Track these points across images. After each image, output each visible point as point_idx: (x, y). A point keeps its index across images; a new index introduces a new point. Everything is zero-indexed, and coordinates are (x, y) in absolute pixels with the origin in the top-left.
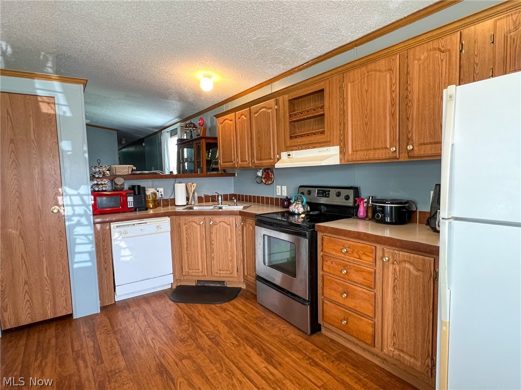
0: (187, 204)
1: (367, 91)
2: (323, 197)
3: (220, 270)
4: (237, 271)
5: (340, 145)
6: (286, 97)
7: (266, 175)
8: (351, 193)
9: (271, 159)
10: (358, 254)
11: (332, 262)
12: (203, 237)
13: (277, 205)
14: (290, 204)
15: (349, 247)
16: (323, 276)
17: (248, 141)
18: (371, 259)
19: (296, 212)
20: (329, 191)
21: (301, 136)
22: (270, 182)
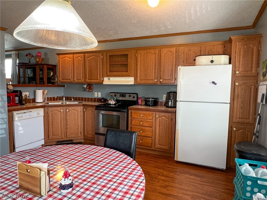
0: (44, 102)
1: (146, 59)
2: (122, 97)
3: (71, 134)
4: (81, 134)
5: (134, 77)
6: (109, 54)
7: (89, 87)
8: (135, 95)
9: (98, 80)
10: (147, 116)
11: (136, 121)
12: (62, 118)
13: (98, 102)
14: (107, 101)
15: (143, 114)
16: (131, 127)
18: (151, 117)
19: (111, 103)
20: (126, 95)
21: (115, 71)
22: (91, 91)
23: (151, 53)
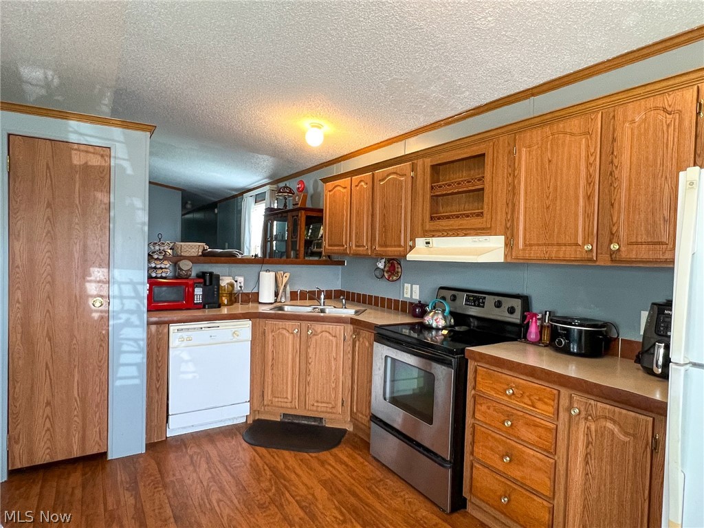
0: (276, 301)
1: (550, 161)
2: (475, 305)
3: (317, 402)
4: (343, 404)
5: (505, 234)
6: (429, 162)
7: (390, 267)
8: (517, 304)
9: (400, 246)
10: (530, 399)
11: (489, 408)
12: (297, 352)
13: (404, 311)
15: (517, 387)
16: (473, 427)
17: (368, 218)
18: (551, 409)
19: (434, 325)
20: (485, 298)
21: (448, 217)
22: (395, 278)
23: (572, 134)
